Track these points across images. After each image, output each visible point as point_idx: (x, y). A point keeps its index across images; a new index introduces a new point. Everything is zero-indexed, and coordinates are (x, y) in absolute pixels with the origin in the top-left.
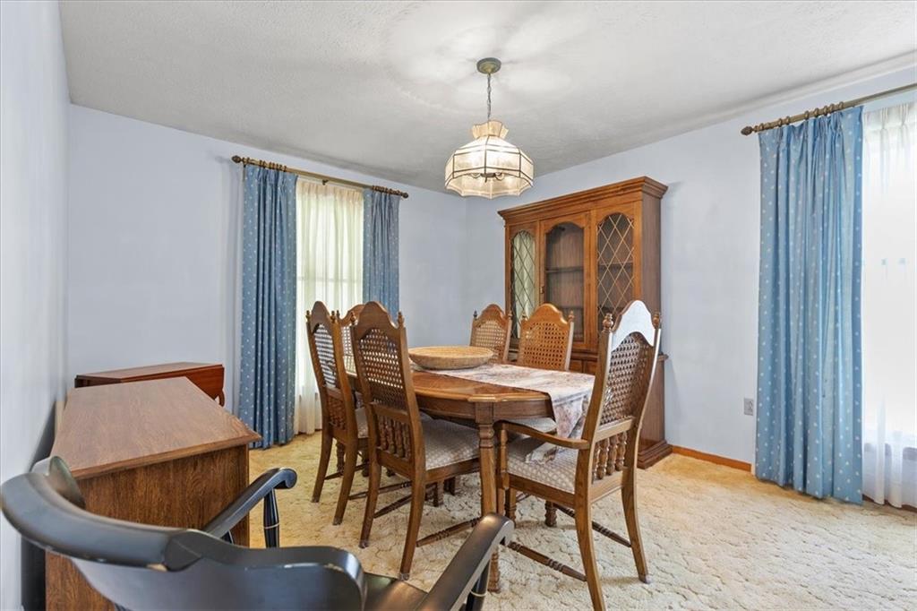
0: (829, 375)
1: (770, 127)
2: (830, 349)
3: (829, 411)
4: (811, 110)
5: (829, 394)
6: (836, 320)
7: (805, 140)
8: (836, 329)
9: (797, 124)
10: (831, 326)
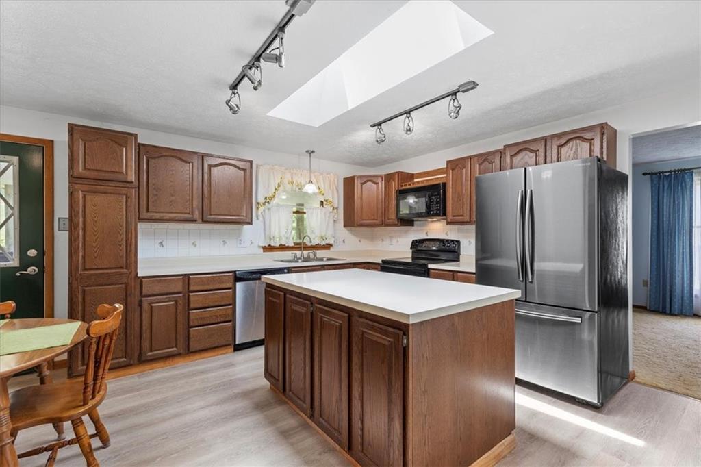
0: (680, 269)
1: (656, 174)
2: (681, 260)
3: (680, 282)
4: (673, 169)
5: (681, 276)
6: (683, 249)
7: (670, 180)
8: (683, 252)
9: (667, 174)
10: (681, 251)
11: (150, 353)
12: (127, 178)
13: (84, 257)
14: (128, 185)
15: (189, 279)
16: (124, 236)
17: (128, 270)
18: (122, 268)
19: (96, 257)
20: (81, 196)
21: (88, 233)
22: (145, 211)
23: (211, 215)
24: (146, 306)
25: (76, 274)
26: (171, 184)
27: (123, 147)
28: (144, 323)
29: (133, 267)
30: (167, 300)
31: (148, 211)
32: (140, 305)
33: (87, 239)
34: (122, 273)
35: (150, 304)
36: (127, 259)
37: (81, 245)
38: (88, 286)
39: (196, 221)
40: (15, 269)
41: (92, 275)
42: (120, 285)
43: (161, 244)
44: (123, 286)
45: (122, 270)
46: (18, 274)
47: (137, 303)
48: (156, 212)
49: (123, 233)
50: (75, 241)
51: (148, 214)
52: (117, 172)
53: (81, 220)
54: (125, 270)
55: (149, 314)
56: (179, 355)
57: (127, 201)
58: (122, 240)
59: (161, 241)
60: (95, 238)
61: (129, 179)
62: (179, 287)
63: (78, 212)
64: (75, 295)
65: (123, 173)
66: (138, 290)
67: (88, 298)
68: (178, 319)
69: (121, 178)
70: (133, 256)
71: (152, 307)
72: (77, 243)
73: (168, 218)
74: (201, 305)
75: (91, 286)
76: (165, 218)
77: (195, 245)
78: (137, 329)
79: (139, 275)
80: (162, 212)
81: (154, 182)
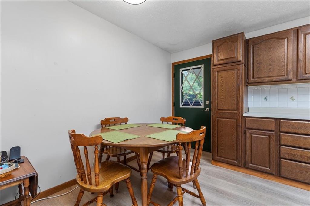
11: (250, 164)
12: (237, 59)
13: (218, 104)
14: (238, 63)
15: (280, 122)
16: (236, 92)
17: (238, 111)
18: (235, 110)
19: (222, 104)
20: (217, 73)
21: (219, 92)
22: (252, 78)
23: (306, 74)
24: (248, 135)
25: (214, 111)
26: (270, 57)
27: (235, 42)
28: (247, 145)
29: (241, 110)
30: (262, 134)
31: (253, 78)
32: (245, 133)
33: (219, 94)
34: (235, 113)
35: (251, 134)
36: (237, 106)
37: (216, 97)
38: (219, 118)
39: (291, 80)
40: (202, 109)
41: (221, 112)
42: (234, 120)
43: (266, 99)
44: (236, 120)
45: (235, 112)
46: (203, 111)
47: (243, 131)
48: (259, 78)
49: (235, 91)
50: (214, 95)
51: (254, 79)
52: (232, 58)
53: (217, 85)
54: (236, 112)
55: (250, 140)
56: (272, 174)
57: (237, 72)
58: (234, 95)
59: (265, 97)
60: (222, 94)
61: (238, 60)
62: (272, 127)
63: (215, 82)
64: (214, 121)
65: (235, 57)
66: (243, 124)
67: (219, 124)
68: (271, 149)
69: (234, 60)
70: (241, 103)
71: (252, 136)
72: (215, 96)
73: (267, 80)
74: (292, 144)
75: (221, 118)
76: (265, 81)
77: (293, 100)
78: (243, 147)
79: (244, 115)
80: (263, 77)
81: (257, 59)
